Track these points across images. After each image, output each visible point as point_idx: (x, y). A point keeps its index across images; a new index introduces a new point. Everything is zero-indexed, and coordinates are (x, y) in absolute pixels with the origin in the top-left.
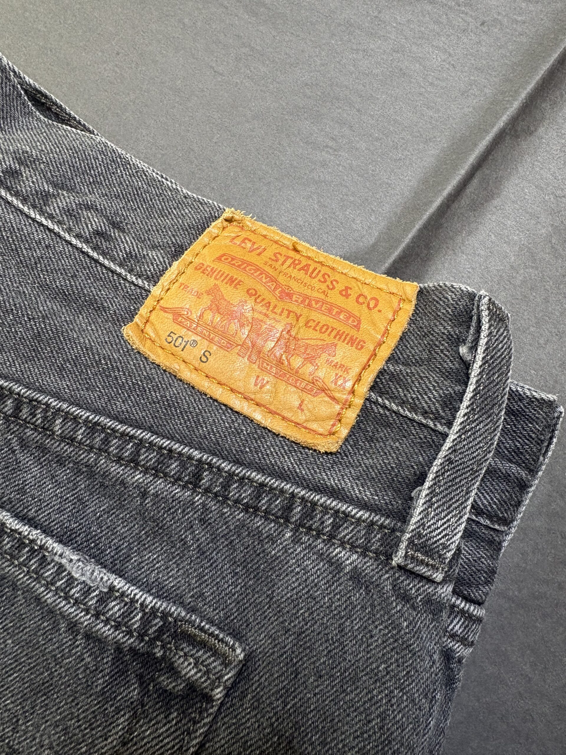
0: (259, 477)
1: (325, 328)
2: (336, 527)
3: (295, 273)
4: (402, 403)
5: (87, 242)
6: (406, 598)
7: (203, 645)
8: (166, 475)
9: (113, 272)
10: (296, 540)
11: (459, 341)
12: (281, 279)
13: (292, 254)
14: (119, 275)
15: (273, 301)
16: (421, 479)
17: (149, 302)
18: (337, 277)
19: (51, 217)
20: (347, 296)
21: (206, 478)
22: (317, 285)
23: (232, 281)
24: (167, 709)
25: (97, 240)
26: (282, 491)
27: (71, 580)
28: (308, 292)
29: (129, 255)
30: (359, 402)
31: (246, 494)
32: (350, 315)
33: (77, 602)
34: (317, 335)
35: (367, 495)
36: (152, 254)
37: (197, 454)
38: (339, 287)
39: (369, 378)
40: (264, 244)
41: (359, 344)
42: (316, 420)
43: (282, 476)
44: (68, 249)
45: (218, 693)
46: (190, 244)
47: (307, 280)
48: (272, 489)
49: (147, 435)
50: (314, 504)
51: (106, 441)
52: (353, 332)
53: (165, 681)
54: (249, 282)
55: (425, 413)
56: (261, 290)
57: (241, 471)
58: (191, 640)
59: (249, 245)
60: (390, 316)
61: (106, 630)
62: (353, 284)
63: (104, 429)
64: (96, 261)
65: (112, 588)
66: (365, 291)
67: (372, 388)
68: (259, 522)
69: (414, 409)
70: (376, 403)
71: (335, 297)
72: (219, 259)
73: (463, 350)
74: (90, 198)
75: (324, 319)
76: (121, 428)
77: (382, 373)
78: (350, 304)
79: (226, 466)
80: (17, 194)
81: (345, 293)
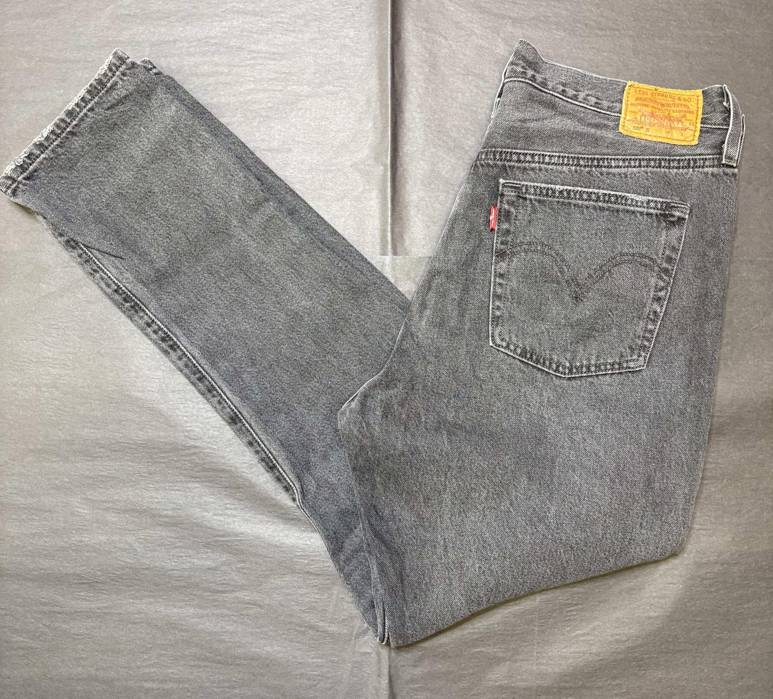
0: (678, 158)
1: (680, 111)
2: (704, 163)
3: (660, 98)
4: (711, 124)
5: (594, 107)
6: (727, 174)
7: (678, 207)
8: (650, 166)
9: (606, 114)
10: (694, 171)
11: (721, 102)
12: (658, 101)
13: (656, 92)
14: (608, 115)
15: (661, 108)
16: (723, 142)
17: (622, 120)
18: (674, 95)
19: (580, 102)
20: (680, 100)
21: (663, 164)
22: (670, 100)
23: (645, 105)
24: (674, 225)
25: (596, 105)
26: (686, 159)
27: (637, 202)
28: (668, 103)
29: (609, 107)
30: (698, 129)
31: (676, 164)
32: (685, 106)
33: (640, 207)
34: (678, 114)
35: (709, 151)
36: (614, 104)
37: (658, 157)
38: (676, 98)
39: (699, 121)
40: (645, 91)
41: (693, 113)
42: (688, 138)
43: (684, 155)
44: (590, 111)
45: (687, 216)
46: (622, 97)
47: (665, 98)
48: (682, 160)
49: (641, 157)
50: (696, 159)
51: (629, 163)
52: (688, 110)
53: (671, 219)
54: (651, 104)
55: (719, 125)
56: (655, 105)
57: (672, 158)
58: (674, 207)
59: (642, 93)
60: (696, 102)
61: (652, 211)
62: (680, 96)
63: (627, 159)
64: (600, 112)
65: (649, 200)
66: (685, 97)
67: (701, 123)
68: (681, 170)
69: (715, 125)
70: (704, 127)
71: (677, 102)
72: (636, 99)
73: (725, 104)
74: (588, 92)
75: (678, 109)
76: (633, 157)
77: (702, 118)
78: (683, 102)
79: (667, 158)
80: (568, 98)
81: (679, 99)
